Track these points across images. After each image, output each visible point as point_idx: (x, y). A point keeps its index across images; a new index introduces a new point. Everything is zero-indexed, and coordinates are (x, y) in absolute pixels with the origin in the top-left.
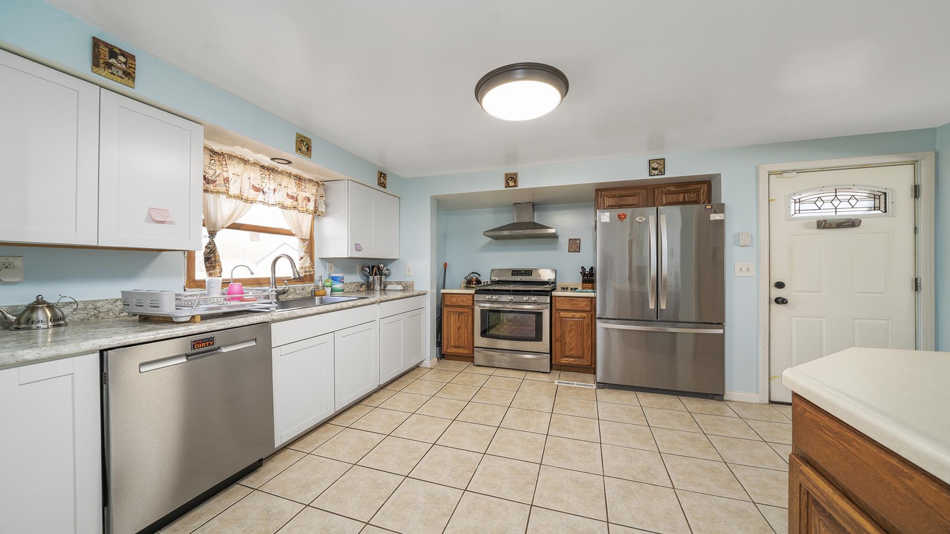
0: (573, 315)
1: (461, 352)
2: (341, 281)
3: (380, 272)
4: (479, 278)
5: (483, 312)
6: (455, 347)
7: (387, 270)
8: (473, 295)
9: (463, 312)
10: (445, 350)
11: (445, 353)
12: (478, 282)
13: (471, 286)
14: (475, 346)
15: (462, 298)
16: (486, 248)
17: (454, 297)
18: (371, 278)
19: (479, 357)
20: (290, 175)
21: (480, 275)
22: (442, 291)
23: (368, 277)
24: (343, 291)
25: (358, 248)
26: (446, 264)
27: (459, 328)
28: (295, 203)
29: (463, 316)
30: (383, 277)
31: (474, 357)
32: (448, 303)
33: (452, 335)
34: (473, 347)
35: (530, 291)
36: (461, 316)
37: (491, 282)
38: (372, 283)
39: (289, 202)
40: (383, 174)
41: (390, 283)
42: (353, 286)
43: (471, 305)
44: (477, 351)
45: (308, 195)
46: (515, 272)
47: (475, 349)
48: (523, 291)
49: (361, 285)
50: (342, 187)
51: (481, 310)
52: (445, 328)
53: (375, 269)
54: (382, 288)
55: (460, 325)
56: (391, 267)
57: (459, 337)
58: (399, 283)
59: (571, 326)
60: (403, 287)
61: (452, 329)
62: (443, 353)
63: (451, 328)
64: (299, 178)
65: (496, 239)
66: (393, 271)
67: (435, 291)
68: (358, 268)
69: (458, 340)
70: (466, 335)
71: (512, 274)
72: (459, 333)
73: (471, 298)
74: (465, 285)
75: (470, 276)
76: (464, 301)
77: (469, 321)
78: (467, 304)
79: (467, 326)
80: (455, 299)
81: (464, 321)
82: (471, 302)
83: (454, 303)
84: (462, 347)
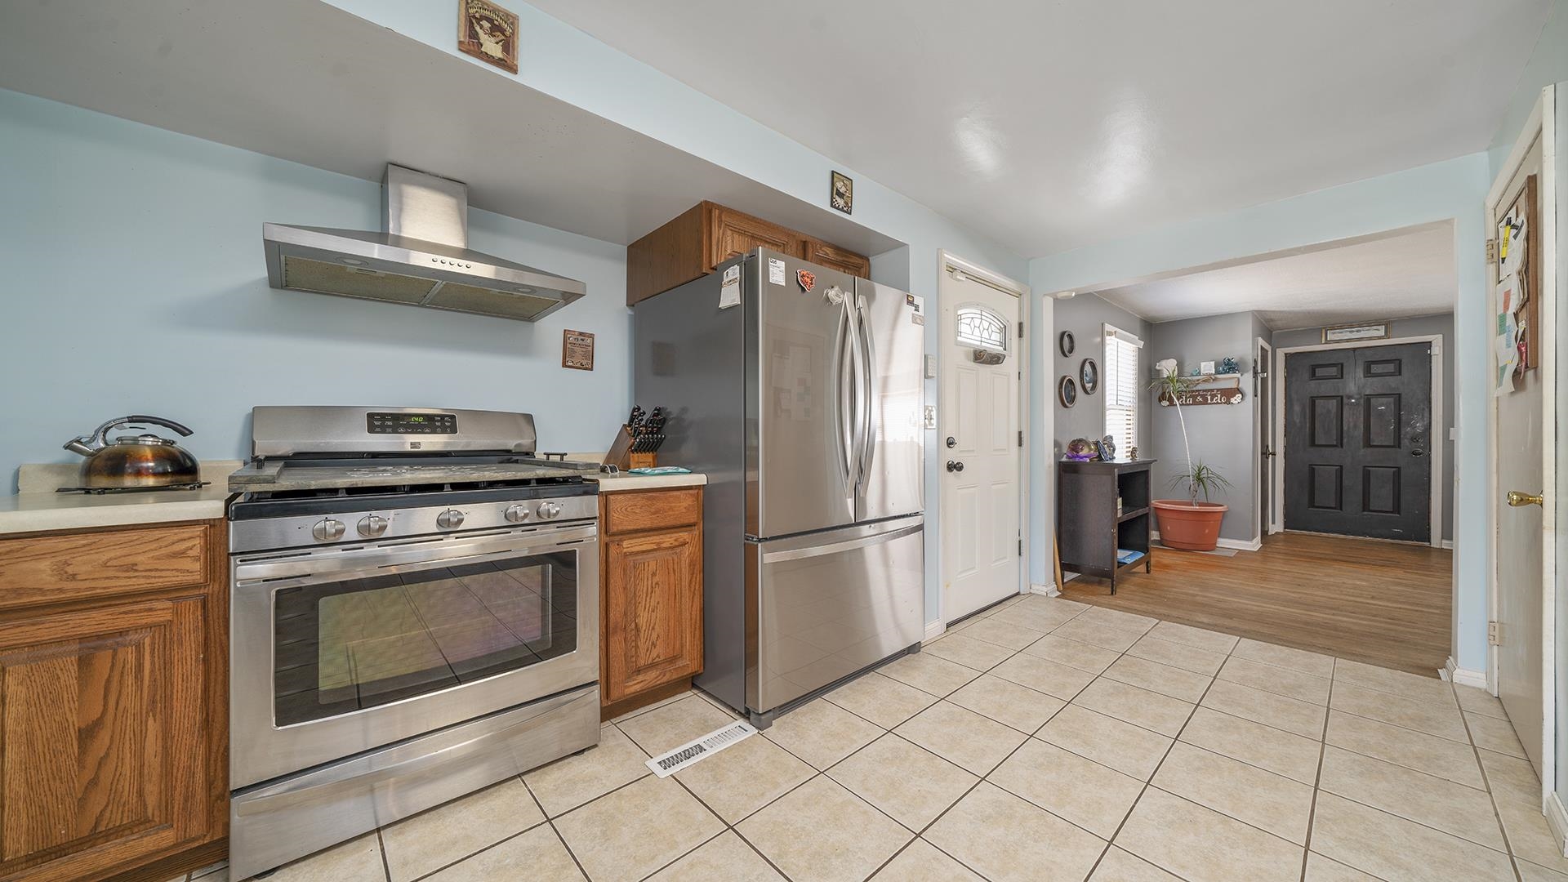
0: (658, 544)
4: (182, 443)
9: (122, 633)
13: (129, 482)
15: (112, 551)
17: (39, 556)
21: (184, 432)
43: (202, 579)
46: (380, 422)
48: (492, 484)
55: (95, 714)
59: (654, 574)
69: (82, 803)
70: (152, 745)
71: (372, 429)
72: (91, 761)
73: (198, 542)
74: (76, 481)
75: (113, 435)
76: (132, 567)
77: (177, 672)
78: (157, 583)
79: (161, 700)
80: (45, 565)
81: (130, 680)
82: (197, 566)
83: (41, 591)
84: (117, 832)
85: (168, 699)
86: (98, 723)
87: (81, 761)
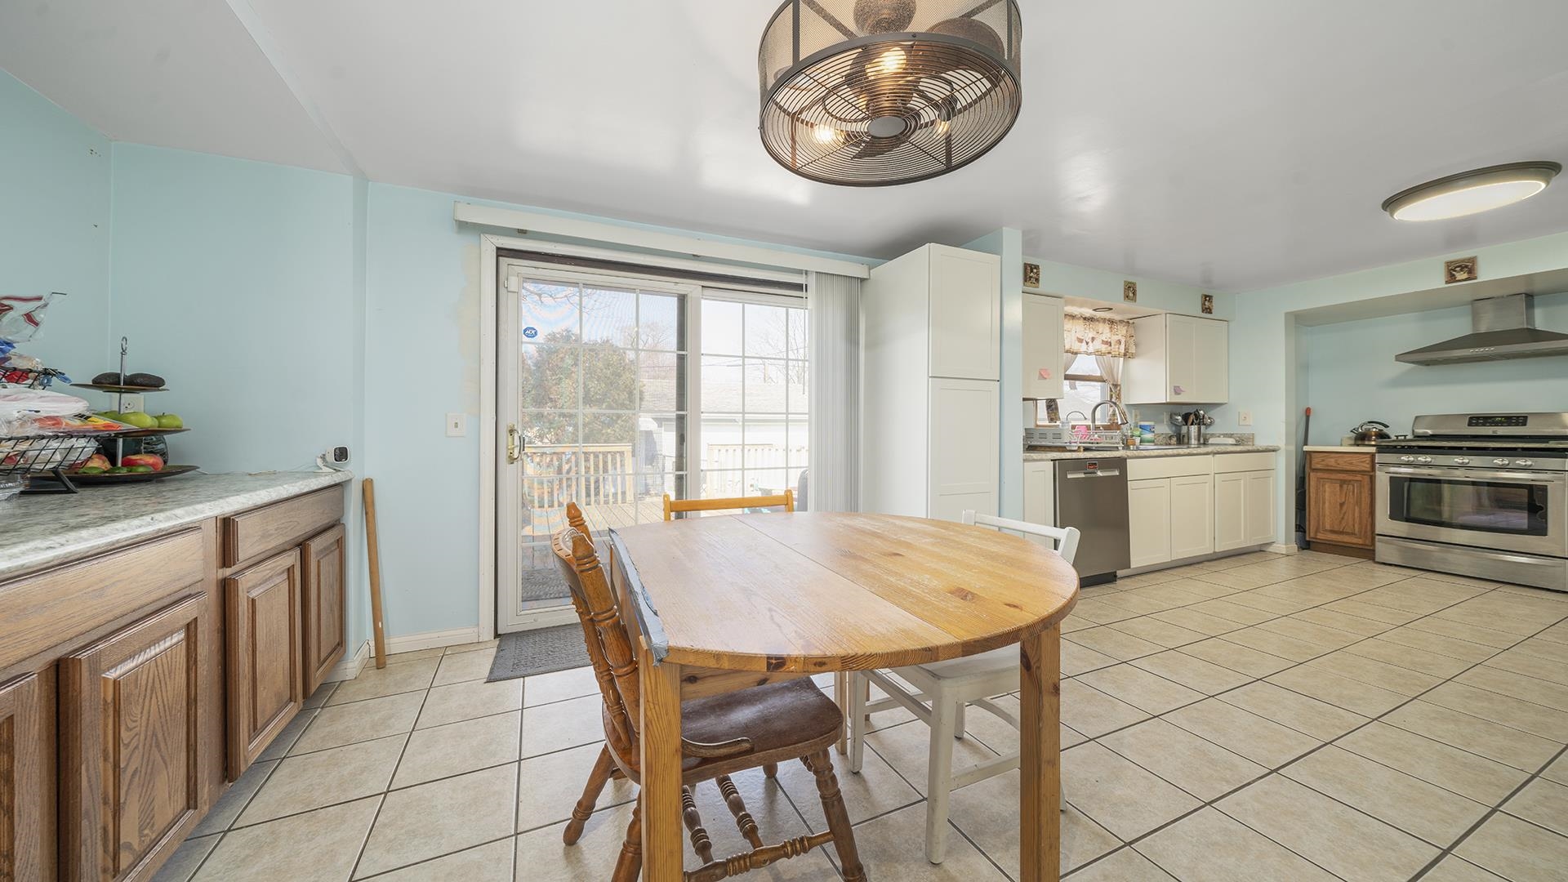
1: (1345, 540)
2: (1151, 429)
3: (1199, 420)
4: (1386, 430)
5: (1396, 482)
6: (1333, 532)
7: (1209, 418)
8: (1373, 455)
9: (1350, 481)
10: (1312, 535)
11: (1311, 540)
12: (1382, 436)
13: (1367, 443)
14: (1377, 532)
15: (1347, 458)
16: (1397, 382)
17: (1332, 458)
18: (1184, 429)
19: (1383, 550)
20: (1104, 320)
21: (1386, 426)
22: (1306, 448)
23: (1178, 427)
24: (1153, 442)
25: (1177, 391)
26: (1308, 412)
27: (1342, 505)
28: (1109, 348)
29: (1351, 487)
30: (1203, 427)
31: (1374, 551)
32: (1319, 466)
33: (1327, 513)
34: (1373, 534)
35: (1515, 449)
36: (1345, 486)
37: (1415, 437)
38: (1186, 435)
39: (1104, 348)
40: (1208, 296)
41: (1213, 435)
42: (1161, 438)
43: (1369, 469)
44: (1380, 541)
45: (1119, 337)
46: (1475, 420)
47: (1377, 537)
49: (1170, 438)
50: (1159, 321)
51: (1391, 477)
52: (1312, 503)
53: (1192, 417)
54: (1202, 441)
55: (1343, 500)
56: (1214, 414)
57: (1343, 518)
58: (1231, 436)
60: (1236, 441)
61: (1327, 504)
62: (1307, 539)
63: (1324, 503)
64: (1112, 322)
65: (1428, 365)
66: (1217, 421)
67: (1293, 448)
68: (1166, 417)
69: (1340, 522)
70: (1357, 515)
71: (1470, 424)
72: (1343, 512)
73: (1369, 459)
74: (1353, 442)
75: (1364, 427)
76: (1351, 464)
77: (1363, 494)
78: (1358, 469)
79: (1359, 502)
80: (1333, 460)
81: (1351, 494)
82: (1368, 466)
83: (1332, 466)
84: (1347, 534)
85: (1361, 503)
86: (1344, 503)
87: (1340, 512)
